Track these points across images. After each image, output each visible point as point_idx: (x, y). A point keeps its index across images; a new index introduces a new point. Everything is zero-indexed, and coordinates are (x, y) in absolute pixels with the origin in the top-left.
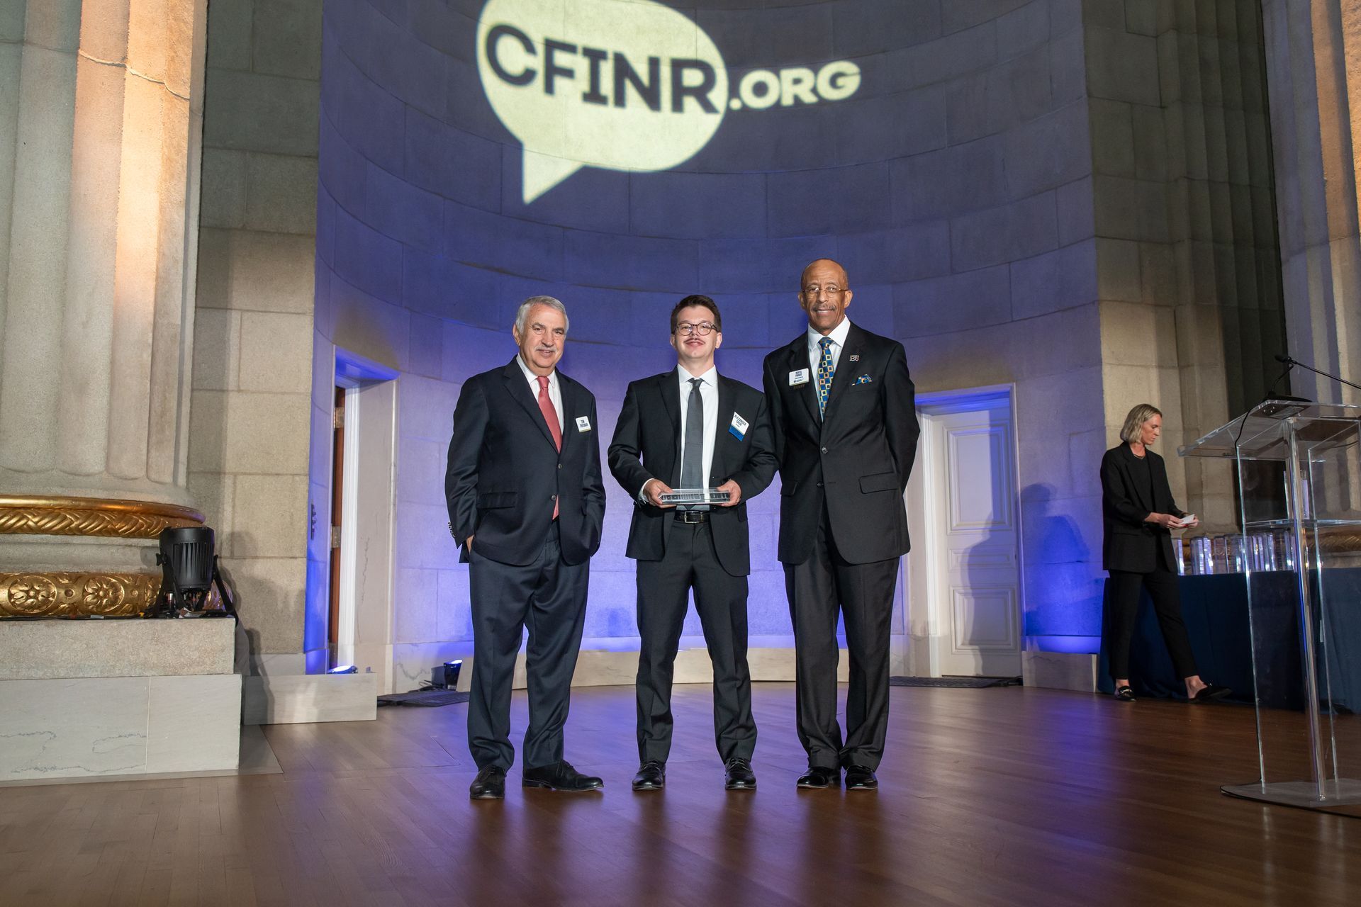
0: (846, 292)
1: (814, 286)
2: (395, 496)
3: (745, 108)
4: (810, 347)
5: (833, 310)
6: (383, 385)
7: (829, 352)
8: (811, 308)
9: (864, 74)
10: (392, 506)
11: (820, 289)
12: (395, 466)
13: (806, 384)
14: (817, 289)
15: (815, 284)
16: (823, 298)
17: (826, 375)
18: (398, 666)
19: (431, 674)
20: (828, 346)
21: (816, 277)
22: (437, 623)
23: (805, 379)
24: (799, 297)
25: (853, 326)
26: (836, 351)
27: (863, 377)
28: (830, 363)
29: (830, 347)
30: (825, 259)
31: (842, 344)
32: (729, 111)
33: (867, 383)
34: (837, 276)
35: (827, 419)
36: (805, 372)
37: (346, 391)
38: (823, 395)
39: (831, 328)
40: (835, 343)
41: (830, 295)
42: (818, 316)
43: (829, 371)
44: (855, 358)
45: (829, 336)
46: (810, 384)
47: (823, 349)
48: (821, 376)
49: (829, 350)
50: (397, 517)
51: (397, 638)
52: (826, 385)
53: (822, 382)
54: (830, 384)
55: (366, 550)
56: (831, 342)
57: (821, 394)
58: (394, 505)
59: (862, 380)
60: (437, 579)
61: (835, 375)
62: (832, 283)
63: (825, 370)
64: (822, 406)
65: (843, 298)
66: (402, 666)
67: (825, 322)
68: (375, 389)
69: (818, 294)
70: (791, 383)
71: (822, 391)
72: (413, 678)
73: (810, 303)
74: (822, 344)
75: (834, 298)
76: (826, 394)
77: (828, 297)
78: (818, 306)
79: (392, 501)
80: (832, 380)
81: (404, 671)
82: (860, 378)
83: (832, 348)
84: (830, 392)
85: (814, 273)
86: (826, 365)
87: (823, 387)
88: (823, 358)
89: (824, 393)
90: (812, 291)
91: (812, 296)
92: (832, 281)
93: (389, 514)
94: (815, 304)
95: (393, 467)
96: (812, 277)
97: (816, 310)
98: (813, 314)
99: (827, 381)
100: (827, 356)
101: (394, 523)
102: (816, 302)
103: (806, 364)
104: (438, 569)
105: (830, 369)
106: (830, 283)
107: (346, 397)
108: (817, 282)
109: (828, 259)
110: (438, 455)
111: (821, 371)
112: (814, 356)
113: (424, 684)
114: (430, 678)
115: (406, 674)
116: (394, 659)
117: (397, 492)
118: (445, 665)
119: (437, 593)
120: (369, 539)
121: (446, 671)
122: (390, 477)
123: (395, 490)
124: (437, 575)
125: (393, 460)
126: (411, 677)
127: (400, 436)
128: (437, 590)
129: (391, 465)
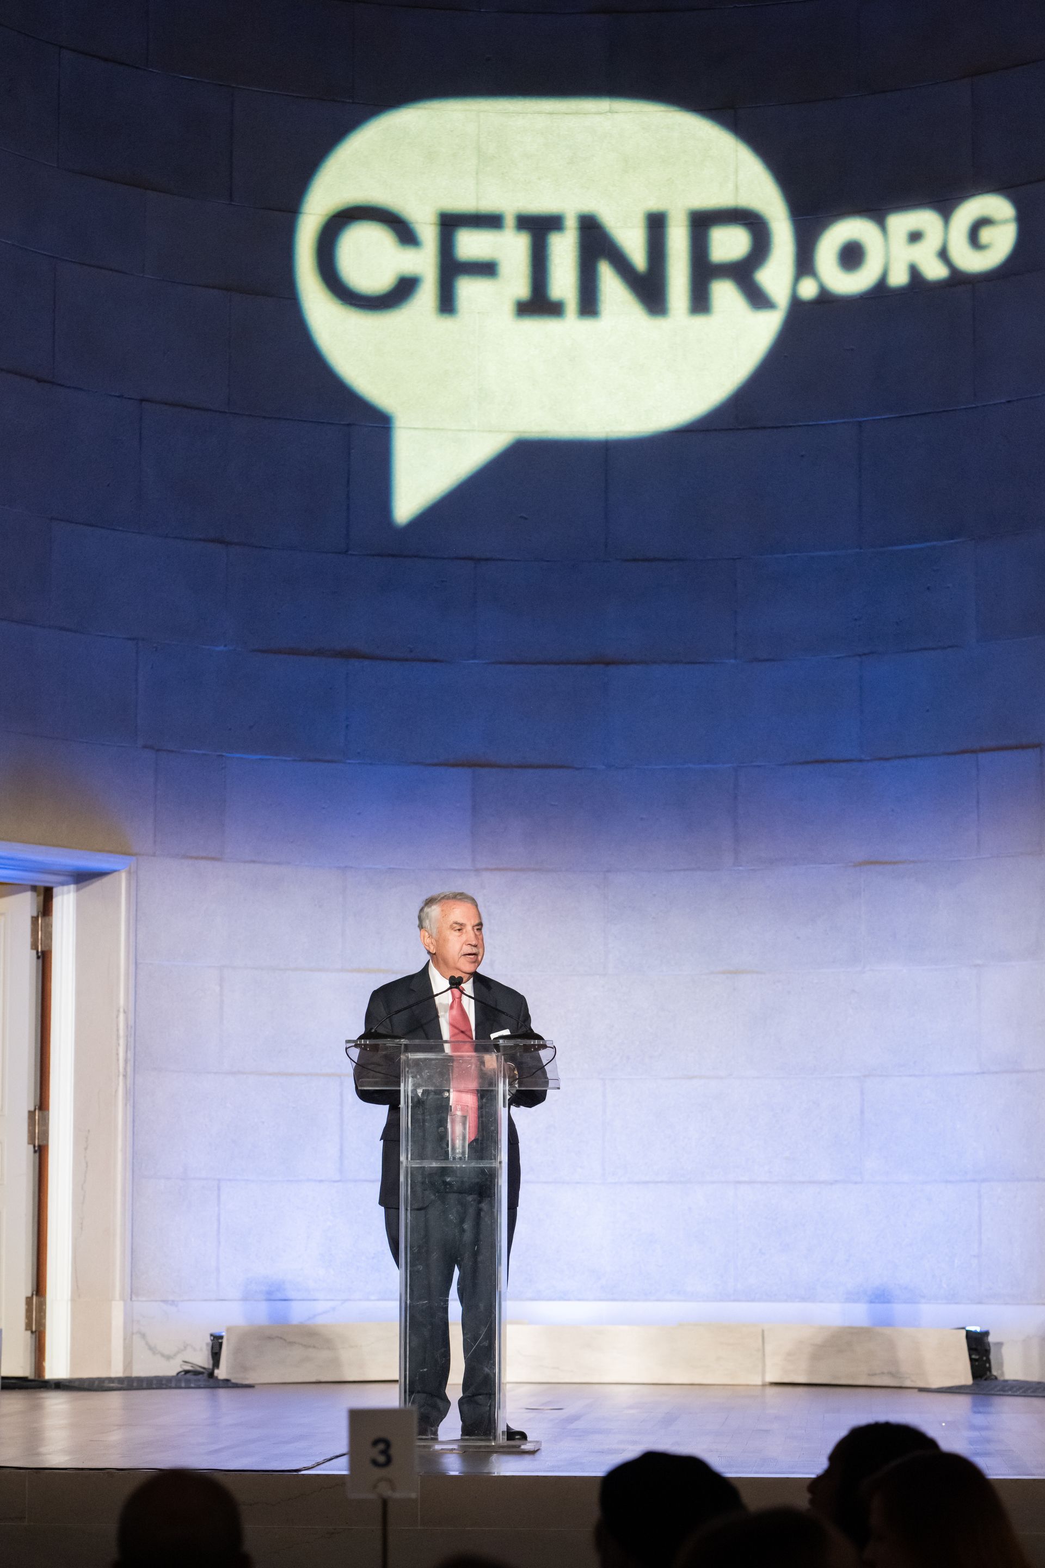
2: (126, 1061)
3: (826, 298)
6: (106, 880)
9: (1024, 220)
10: (121, 1078)
12: (125, 1012)
18: (136, 1339)
22: (218, 1270)
32: (796, 303)
37: (54, 891)
50: (132, 1096)
51: (133, 1292)
55: (86, 1149)
58: (125, 1076)
60: (219, 1196)
66: (143, 1336)
68: (99, 888)
72: (168, 1358)
79: (121, 1070)
81: (147, 1344)
93: (116, 1091)
95: (122, 1016)
101: (125, 1105)
104: (219, 1180)
107: (54, 901)
110: (217, 989)
113: (188, 1367)
114: (202, 1359)
115: (152, 1349)
116: (125, 1323)
117: (130, 1055)
118: (212, 1338)
119: (219, 1220)
120: (89, 1131)
121: (212, 1348)
122: (118, 1030)
123: (127, 1052)
124: (219, 1189)
125: (122, 1002)
126: (163, 1355)
127: (136, 963)
128: (219, 1215)
129: (118, 1011)
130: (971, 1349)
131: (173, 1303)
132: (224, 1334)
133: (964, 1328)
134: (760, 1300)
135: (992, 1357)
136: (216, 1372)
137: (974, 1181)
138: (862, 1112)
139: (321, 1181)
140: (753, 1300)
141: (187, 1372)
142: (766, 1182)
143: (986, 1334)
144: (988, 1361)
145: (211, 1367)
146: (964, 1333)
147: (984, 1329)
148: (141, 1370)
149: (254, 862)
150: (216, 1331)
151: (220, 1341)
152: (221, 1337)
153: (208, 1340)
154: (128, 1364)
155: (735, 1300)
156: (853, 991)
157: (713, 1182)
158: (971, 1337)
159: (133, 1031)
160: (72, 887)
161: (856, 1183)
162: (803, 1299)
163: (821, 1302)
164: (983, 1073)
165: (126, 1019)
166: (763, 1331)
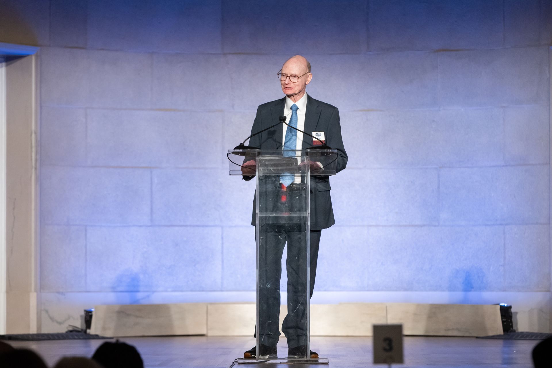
2: (36, 160)
6: (24, 60)
10: (33, 170)
12: (35, 133)
18: (43, 312)
22: (86, 275)
50: (39, 180)
51: (41, 287)
55: (14, 209)
58: (36, 169)
60: (86, 235)
66: (47, 311)
68: (18, 63)
72: (60, 323)
79: (33, 165)
81: (49, 316)
93: (31, 177)
95: (33, 136)
101: (36, 185)
104: (86, 226)
110: (84, 120)
113: (71, 329)
114: (79, 324)
115: (52, 319)
116: (37, 305)
117: (38, 157)
118: (85, 312)
119: (86, 248)
120: (15, 199)
121: (86, 318)
122: (31, 143)
124: (86, 231)
125: (33, 128)
126: (57, 322)
127: (41, 106)
128: (86, 245)
129: (32, 133)
130: (503, 316)
131: (62, 293)
132: (93, 310)
133: (498, 304)
134: (382, 290)
135: (513, 320)
136: (88, 331)
137: (501, 224)
138: (439, 187)
139: (141, 226)
140: (378, 290)
141: (71, 331)
142: (385, 226)
143: (510, 307)
144: (511, 322)
145: (84, 327)
146: (498, 307)
147: (509, 305)
148: (46, 330)
149: (103, 49)
150: (87, 308)
151: (90, 314)
152: (91, 312)
153: (83, 313)
154: (39, 327)
155: (368, 290)
156: (434, 121)
157: (355, 226)
158: (502, 308)
159: (39, 144)
160: (4, 64)
161: (435, 226)
162: (406, 290)
163: (416, 291)
164: (507, 166)
165: (36, 137)
166: (386, 307)
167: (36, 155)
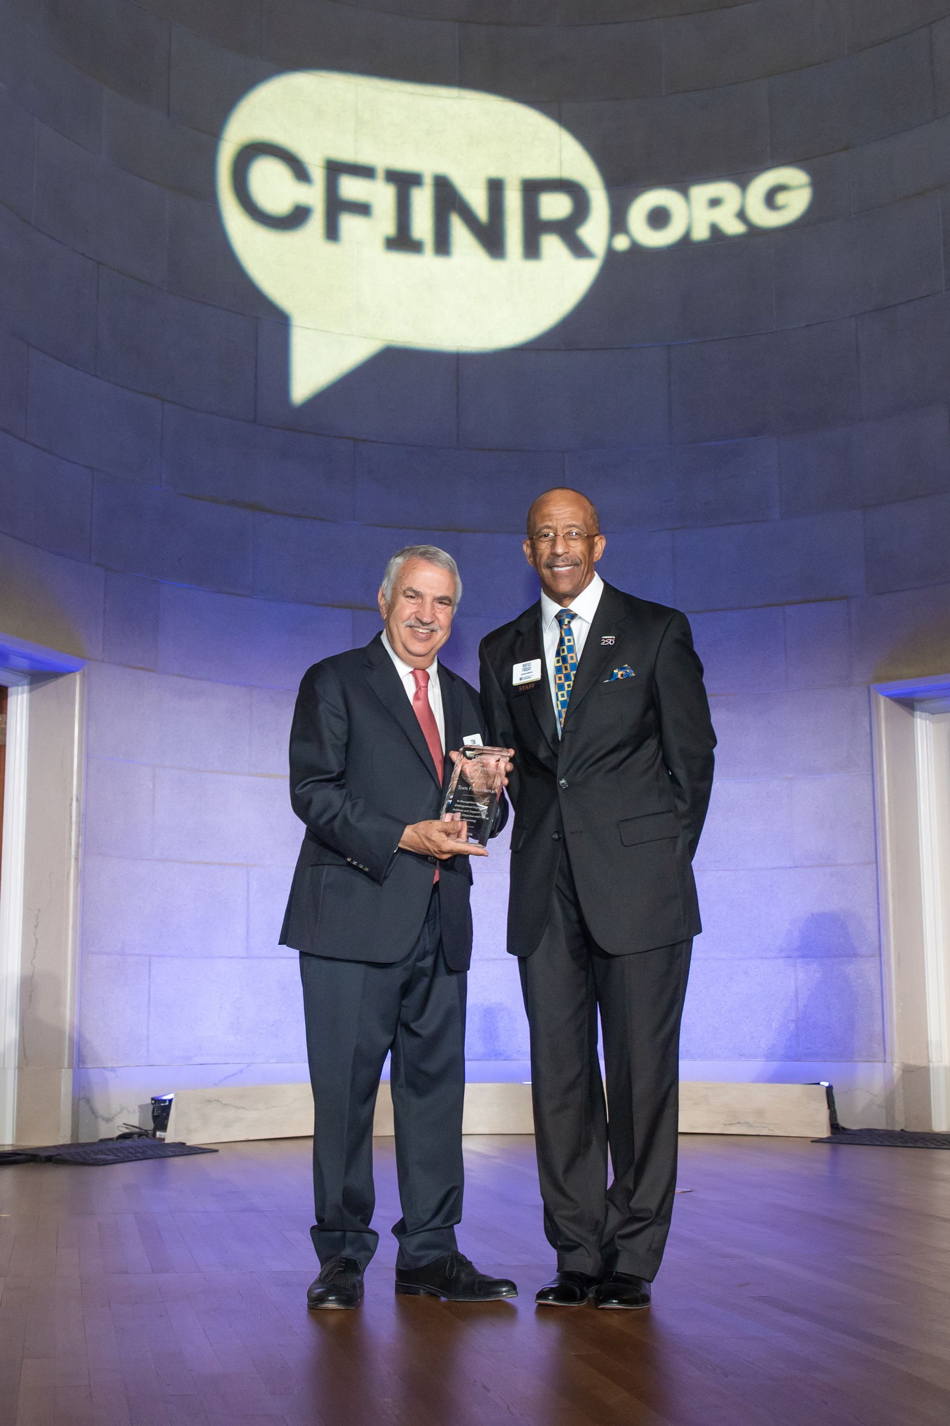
0: (597, 539)
1: (546, 531)
2: (78, 845)
3: (637, 250)
4: (544, 626)
5: (577, 565)
6: (61, 681)
7: (570, 632)
8: (542, 565)
9: (817, 185)
10: (73, 860)
11: (556, 535)
12: (78, 801)
13: (537, 684)
14: (551, 534)
15: (548, 527)
16: (560, 550)
17: (566, 669)
18: (82, 1102)
19: (137, 1115)
20: (569, 622)
21: (549, 516)
22: (148, 1038)
23: (536, 675)
24: (525, 547)
25: (608, 589)
26: (580, 630)
27: (621, 669)
28: (571, 649)
29: (573, 625)
30: (563, 488)
31: (590, 621)
32: (611, 255)
33: (628, 678)
34: (581, 514)
35: (568, 735)
36: (536, 664)
37: (10, 690)
38: (561, 699)
39: (573, 595)
40: (580, 618)
41: (572, 543)
42: (555, 575)
43: (570, 661)
44: (609, 640)
45: (570, 607)
46: (542, 685)
47: (561, 628)
48: (558, 670)
49: (570, 629)
50: (81, 877)
51: (80, 1059)
52: (566, 684)
53: (560, 679)
54: (571, 683)
55: (36, 927)
56: (573, 616)
57: (558, 698)
58: (77, 859)
59: (618, 673)
60: (150, 971)
61: (579, 667)
62: (574, 526)
63: (564, 659)
64: (560, 716)
65: (591, 548)
66: (88, 1101)
67: (564, 586)
68: (51, 687)
69: (554, 542)
70: (516, 681)
71: (560, 693)
72: (108, 1120)
73: (541, 556)
74: (559, 618)
75: (578, 548)
76: (566, 698)
77: (568, 546)
78: (554, 560)
79: (73, 853)
80: (575, 676)
81: (91, 1109)
82: (616, 671)
83: (575, 625)
84: (571, 694)
85: (545, 511)
86: (566, 653)
87: (560, 687)
88: (562, 642)
89: (563, 696)
90: (543, 539)
91: (544, 547)
92: (574, 523)
93: (69, 872)
94: (548, 558)
95: (74, 804)
96: (544, 517)
97: (550, 567)
98: (546, 572)
99: (567, 678)
100: (566, 638)
102: (552, 554)
103: (538, 652)
104: (150, 956)
105: (572, 658)
106: (570, 526)
107: (9, 699)
108: (550, 524)
109: (567, 489)
110: (151, 785)
111: (558, 661)
112: (550, 638)
113: (127, 1130)
114: (141, 1122)
115: (95, 1113)
117: (81, 840)
118: (154, 1101)
119: (149, 992)
120: (40, 910)
121: (156, 1110)
122: (71, 817)
123: (79, 838)
124: (150, 964)
125: (75, 791)
126: (104, 1119)
127: (88, 759)
128: (149, 987)
129: (72, 799)
131: (112, 1069)
132: (172, 1097)
136: (161, 1134)
137: (790, 957)
139: (231, 958)
144: (835, 1111)
145: (152, 1128)
148: (84, 1137)
149: (180, 676)
150: (160, 1095)
151: (165, 1104)
152: (167, 1101)
153: (149, 1103)
154: (75, 1128)
158: (826, 1091)
159: (85, 821)
160: (28, 687)
164: (797, 867)
165: (79, 807)
167: (78, 837)
